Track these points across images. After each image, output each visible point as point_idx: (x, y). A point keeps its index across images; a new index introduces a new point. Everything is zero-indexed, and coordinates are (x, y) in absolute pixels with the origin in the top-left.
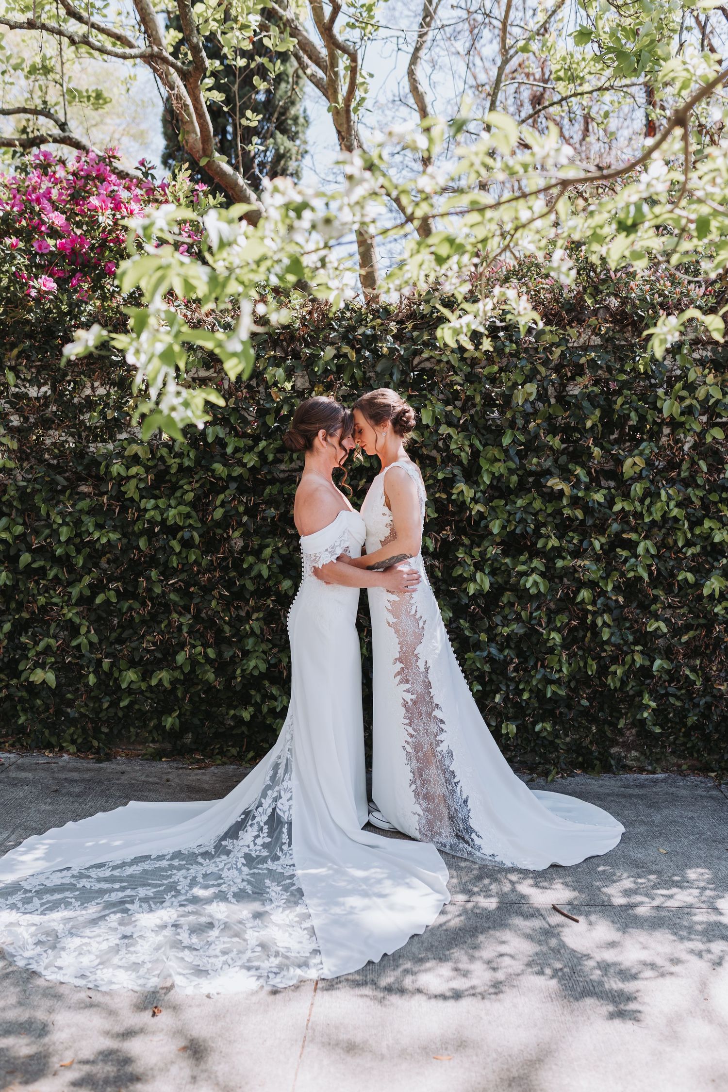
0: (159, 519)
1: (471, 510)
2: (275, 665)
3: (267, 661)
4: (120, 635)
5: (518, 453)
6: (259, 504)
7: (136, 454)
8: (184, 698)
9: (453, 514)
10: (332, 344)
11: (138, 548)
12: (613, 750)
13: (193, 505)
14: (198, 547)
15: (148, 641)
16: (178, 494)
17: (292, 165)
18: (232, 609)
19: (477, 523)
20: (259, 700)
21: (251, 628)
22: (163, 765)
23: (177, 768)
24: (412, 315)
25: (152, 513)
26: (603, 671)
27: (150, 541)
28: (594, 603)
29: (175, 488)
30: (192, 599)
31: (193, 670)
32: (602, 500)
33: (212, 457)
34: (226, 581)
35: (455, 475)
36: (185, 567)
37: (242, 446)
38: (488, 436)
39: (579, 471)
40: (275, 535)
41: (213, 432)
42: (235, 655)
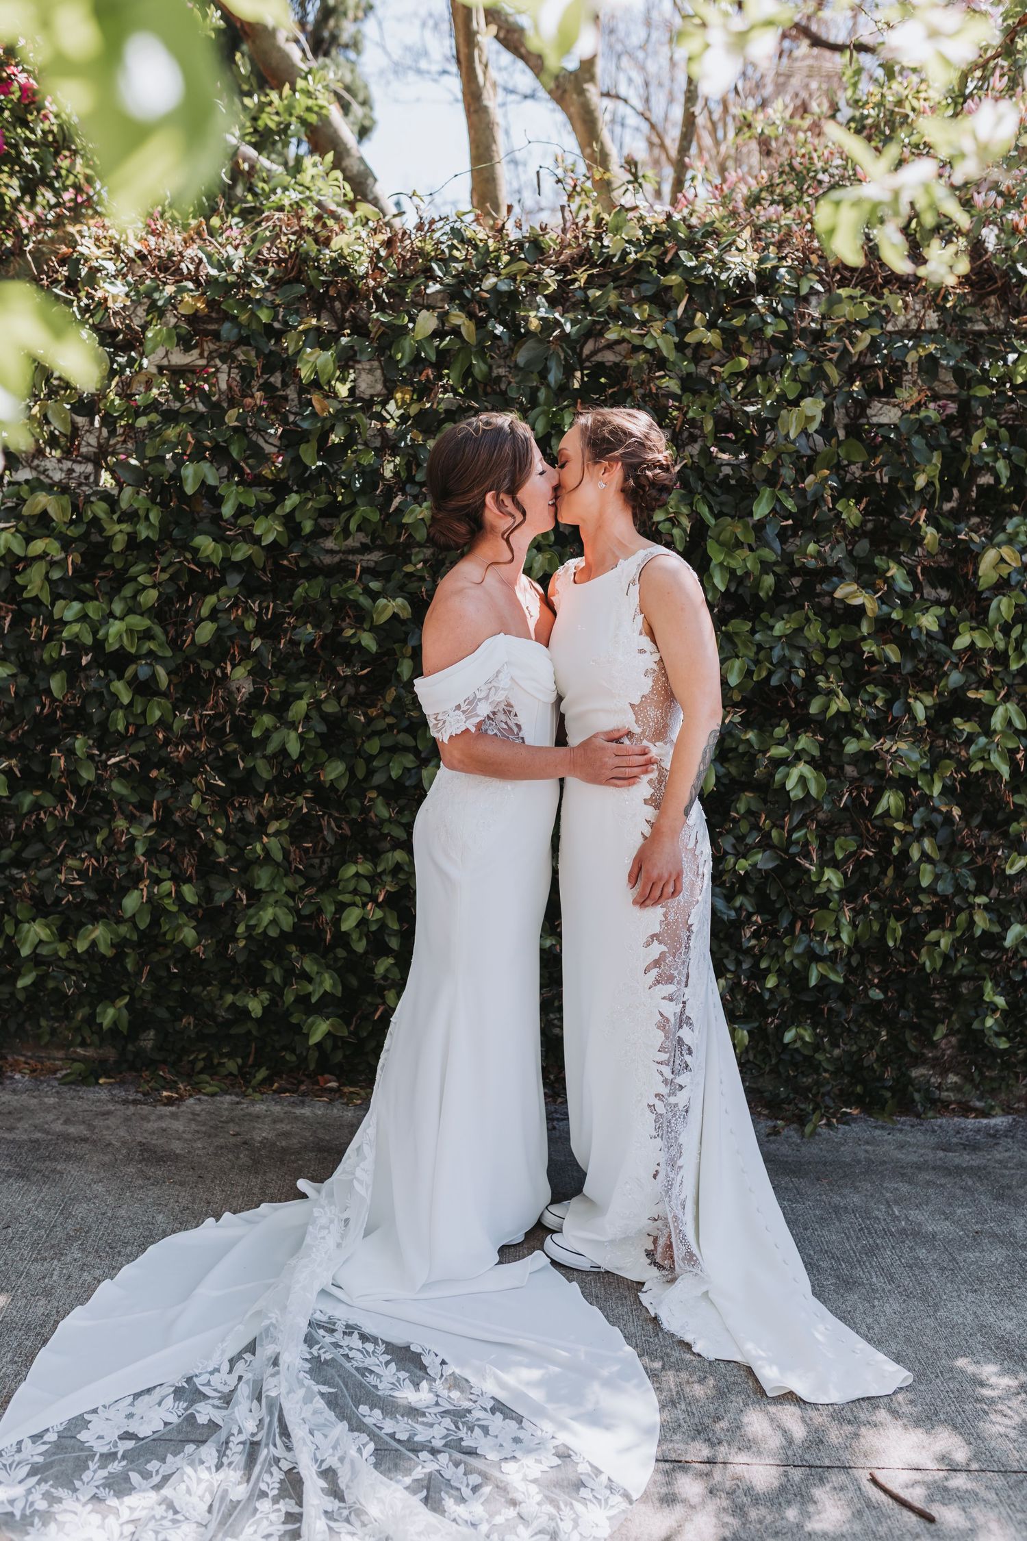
0: (88, 640)
2: (310, 917)
3: (296, 912)
4: (19, 852)
5: (782, 532)
6: (284, 615)
7: (45, 513)
8: (139, 974)
10: (430, 307)
11: (48, 692)
12: (915, 1073)
13: (158, 613)
14: (165, 695)
15: (70, 869)
16: (128, 591)
17: (347, 30)
18: (231, 813)
20: (278, 979)
21: (265, 848)
22: (100, 1095)
23: (125, 1102)
24: (584, 258)
25: (76, 628)
26: (914, 938)
27: (71, 682)
28: (907, 818)
29: (121, 580)
30: (154, 791)
31: (155, 923)
32: (934, 628)
33: (195, 522)
34: (218, 758)
36: (140, 729)
37: (252, 503)
38: (723, 498)
39: (894, 571)
40: (312, 673)
41: (196, 473)
42: (235, 898)
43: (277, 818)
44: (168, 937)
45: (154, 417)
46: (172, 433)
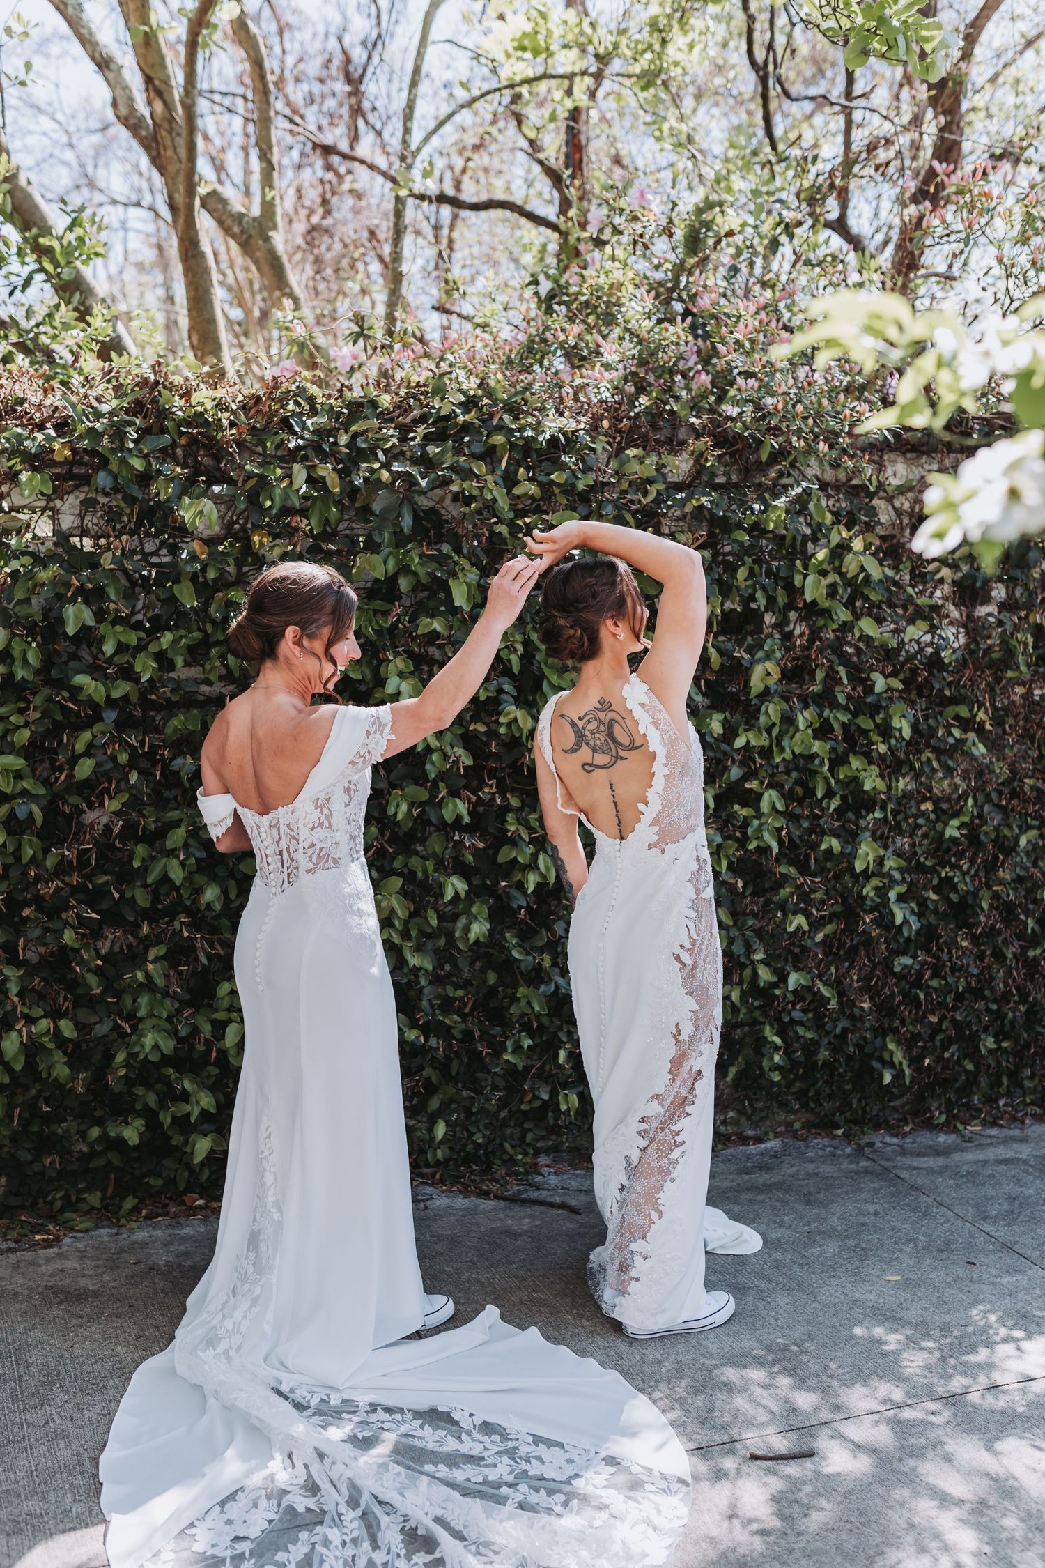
3: (175, 1035)
8: (7, 1118)
13: (28, 752)
14: (39, 832)
18: (101, 945)
20: (152, 1104)
21: (146, 976)
31: (31, 1062)
32: (721, 731)
33: (73, 663)
37: (127, 642)
41: (75, 615)
43: (158, 943)
44: (43, 1075)
45: (26, 560)
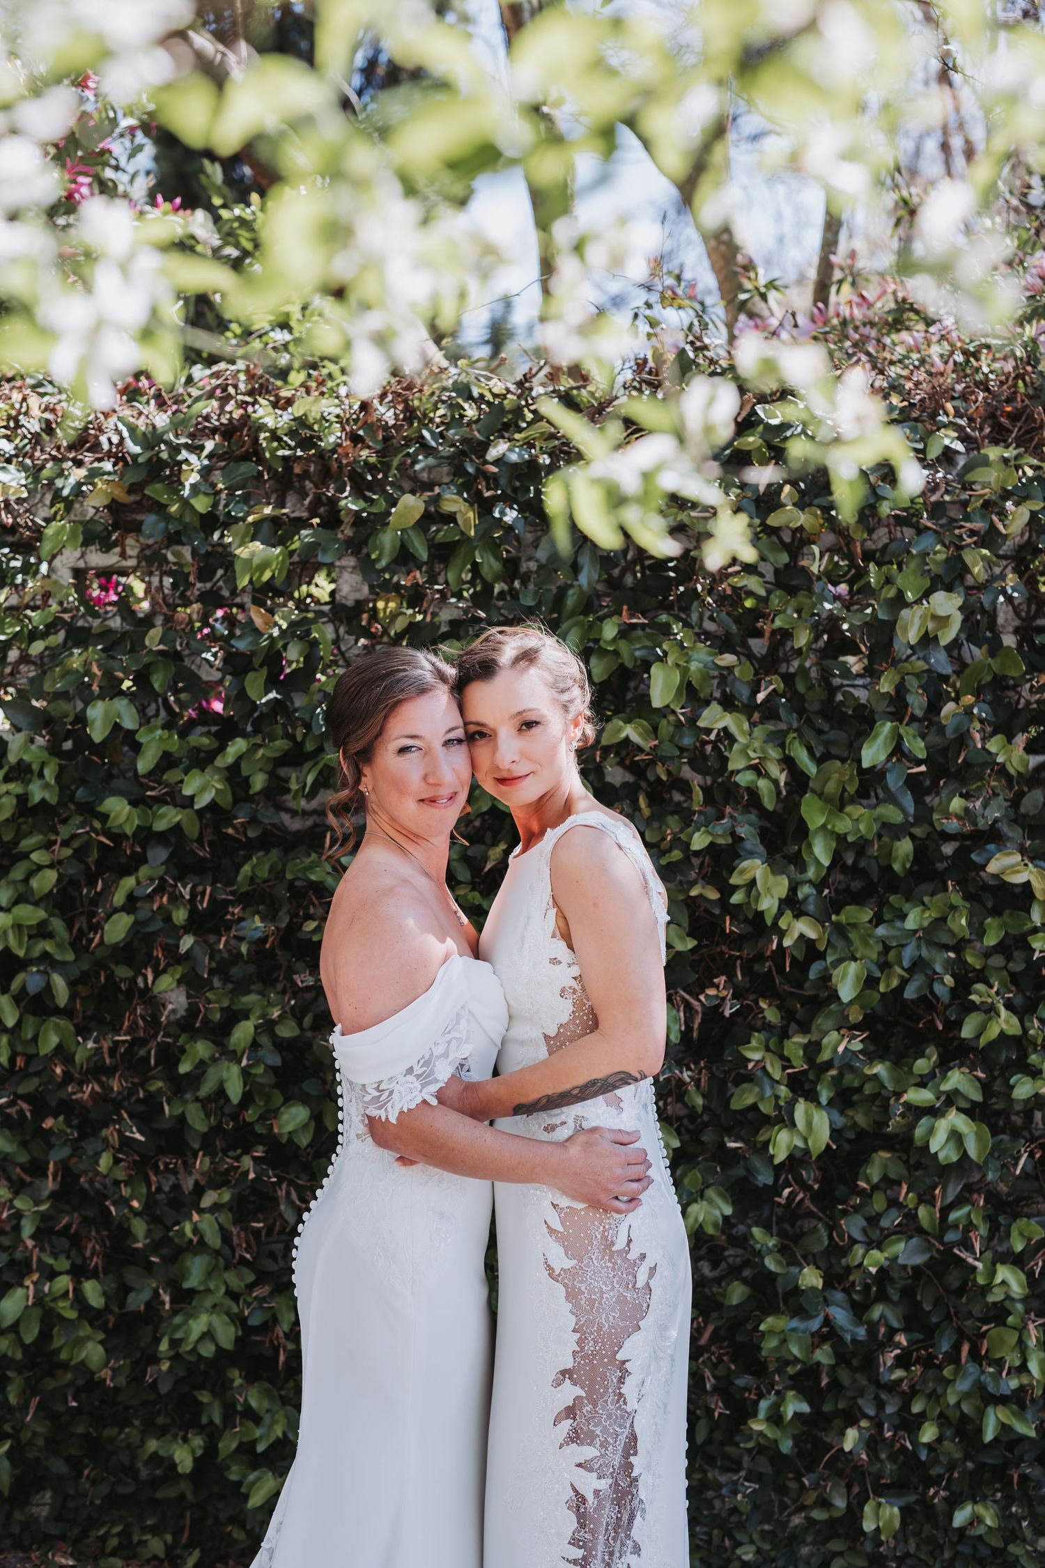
1: (782, 934)
2: (260, 1331)
3: (239, 1320)
5: (913, 783)
6: (225, 904)
8: (24, 1407)
9: (736, 941)
10: (419, 486)
16: (18, 873)
18: (154, 1178)
19: (802, 966)
20: (217, 1419)
29: (8, 857)
30: (50, 1147)
31: (45, 1335)
34: (138, 1101)
35: (738, 839)
36: (31, 1061)
38: (833, 735)
40: (265, 982)
41: (107, 713)
42: (154, 1302)
43: (217, 1187)
44: (64, 1356)
45: (53, 641)
46: (76, 659)
